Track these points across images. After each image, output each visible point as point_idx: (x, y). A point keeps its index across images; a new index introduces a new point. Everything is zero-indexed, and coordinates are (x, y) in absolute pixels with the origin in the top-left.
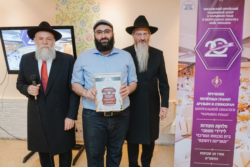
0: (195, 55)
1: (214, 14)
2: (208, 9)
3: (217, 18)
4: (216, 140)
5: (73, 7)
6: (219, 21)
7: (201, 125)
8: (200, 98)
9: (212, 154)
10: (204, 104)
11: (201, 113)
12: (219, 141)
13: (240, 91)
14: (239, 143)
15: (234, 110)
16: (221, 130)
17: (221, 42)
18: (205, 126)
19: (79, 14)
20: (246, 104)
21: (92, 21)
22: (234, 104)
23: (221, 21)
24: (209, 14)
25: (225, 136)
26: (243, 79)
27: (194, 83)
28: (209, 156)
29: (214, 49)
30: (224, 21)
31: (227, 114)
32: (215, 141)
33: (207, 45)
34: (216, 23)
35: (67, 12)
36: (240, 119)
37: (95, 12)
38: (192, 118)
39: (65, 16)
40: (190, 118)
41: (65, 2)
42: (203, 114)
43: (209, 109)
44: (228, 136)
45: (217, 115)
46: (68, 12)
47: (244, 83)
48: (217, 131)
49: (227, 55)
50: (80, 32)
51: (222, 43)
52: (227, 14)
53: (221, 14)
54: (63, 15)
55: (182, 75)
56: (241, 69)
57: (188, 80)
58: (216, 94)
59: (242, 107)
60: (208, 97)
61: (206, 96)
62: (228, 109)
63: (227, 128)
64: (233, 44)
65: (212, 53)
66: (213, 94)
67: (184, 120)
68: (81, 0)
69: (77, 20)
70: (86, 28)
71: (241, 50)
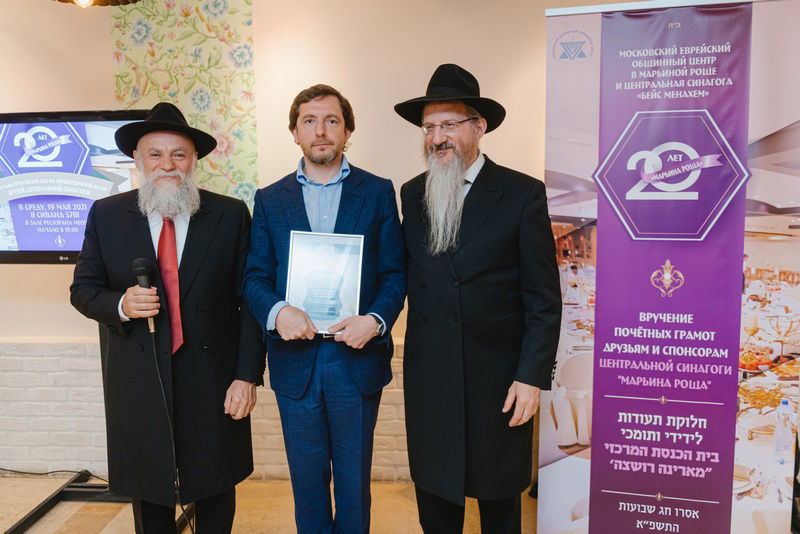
0: (596, 194)
1: (652, 69)
2: (632, 54)
3: (662, 79)
4: (670, 467)
5: (170, 51)
6: (670, 89)
7: (621, 414)
8: (616, 329)
9: (658, 510)
10: (628, 349)
11: (619, 377)
12: (680, 471)
13: (744, 309)
14: (747, 479)
15: (728, 370)
16: (687, 436)
17: (678, 152)
18: (633, 418)
19: (192, 72)
20: (768, 351)
21: (228, 92)
22: (727, 351)
23: (676, 89)
24: (638, 70)
25: (701, 456)
26: (753, 271)
27: (594, 281)
28: (647, 517)
29: (656, 177)
30: (685, 89)
31: (704, 383)
32: (668, 470)
33: (631, 165)
34: (661, 95)
35: (151, 68)
36: (748, 400)
37: (239, 65)
38: (589, 392)
39: (143, 80)
40: (585, 392)
41: (145, 36)
42: (624, 380)
43: (645, 366)
44: (709, 455)
45: (672, 383)
46: (155, 66)
47: (759, 282)
48: (672, 437)
49: (699, 195)
51: (681, 156)
52: (696, 67)
53: (676, 67)
54: (139, 77)
56: (745, 238)
57: (576, 273)
58: (666, 318)
59: (755, 361)
60: (640, 328)
61: (635, 324)
62: (707, 366)
63: (705, 427)
64: (718, 160)
65: (650, 188)
66: (656, 319)
67: (565, 397)
68: (193, 30)
69: (182, 90)
70: (210, 115)
71: (745, 178)
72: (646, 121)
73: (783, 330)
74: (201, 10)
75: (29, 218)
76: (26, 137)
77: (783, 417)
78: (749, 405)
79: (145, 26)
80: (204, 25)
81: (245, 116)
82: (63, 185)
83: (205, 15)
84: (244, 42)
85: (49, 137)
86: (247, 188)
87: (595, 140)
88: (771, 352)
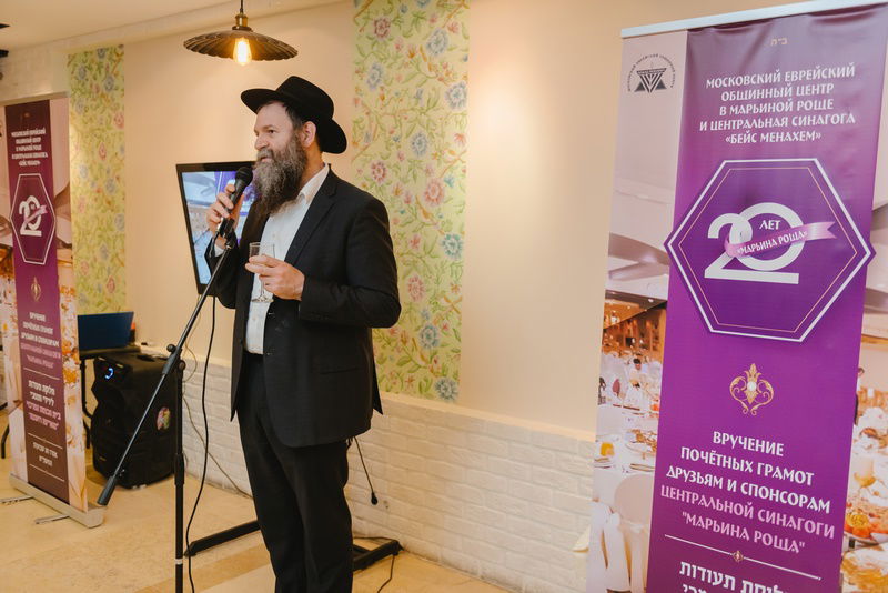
0: (667, 268)
1: (746, 103)
2: (723, 82)
3: (758, 116)
6: (768, 130)
7: (683, 564)
8: (683, 448)
10: (697, 478)
11: (684, 514)
15: (830, 532)
17: (774, 217)
18: (699, 573)
19: (411, 115)
20: (887, 514)
21: (443, 136)
22: (828, 503)
23: (776, 129)
24: (729, 104)
26: (870, 394)
27: (659, 382)
29: (743, 250)
30: (791, 129)
31: (794, 543)
33: (714, 232)
34: (757, 138)
35: (381, 112)
36: (855, 580)
37: (454, 105)
38: (647, 526)
39: (374, 126)
40: (642, 526)
41: (378, 81)
42: (690, 519)
43: (718, 506)
45: (751, 535)
46: (384, 111)
47: (878, 411)
49: (800, 278)
50: (411, 173)
51: (777, 222)
52: (804, 99)
53: (778, 100)
54: (371, 122)
55: (618, 344)
56: (862, 344)
57: (639, 369)
58: (748, 443)
59: (866, 525)
60: (713, 453)
61: (707, 445)
62: (800, 520)
64: (829, 229)
65: (734, 264)
66: (734, 443)
67: (618, 529)
68: (417, 71)
69: (405, 135)
70: (426, 160)
71: (866, 258)
72: (734, 173)
74: (424, 49)
79: (378, 70)
80: (426, 64)
81: (456, 160)
83: (427, 54)
84: (459, 80)
86: (453, 240)
87: (670, 197)
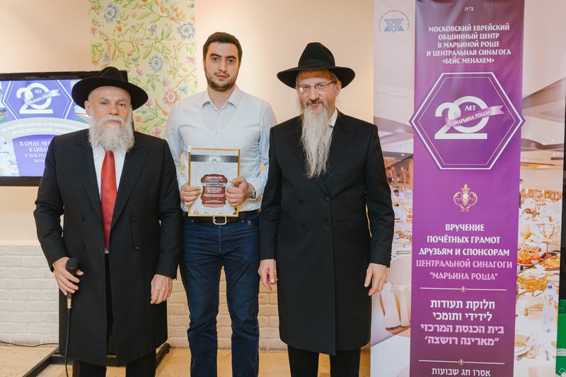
0: (412, 135)
1: (453, 41)
2: (438, 29)
3: (460, 49)
4: (469, 339)
5: (133, 27)
6: (466, 57)
7: (432, 301)
8: (428, 237)
9: (461, 372)
10: (437, 252)
11: (431, 273)
12: (476, 341)
13: (520, 220)
14: (524, 345)
15: (510, 265)
16: (481, 315)
17: (472, 104)
18: (442, 304)
20: (538, 250)
21: (176, 58)
22: (508, 251)
23: (470, 56)
24: (442, 41)
25: (491, 329)
26: (527, 192)
27: (411, 201)
29: (456, 122)
30: (477, 56)
31: (492, 275)
32: (467, 342)
33: (439, 113)
34: (460, 61)
35: (119, 40)
36: (524, 286)
37: (184, 37)
38: (409, 286)
39: (112, 49)
40: (405, 286)
41: (114, 16)
43: (450, 264)
44: (496, 328)
45: (470, 276)
46: (121, 38)
47: (531, 199)
48: (470, 316)
49: (488, 135)
51: (474, 107)
52: (485, 40)
53: (470, 41)
54: (109, 46)
56: (521, 167)
58: (465, 227)
59: (529, 257)
60: (446, 236)
61: (442, 232)
62: (494, 262)
63: (494, 308)
64: (501, 109)
65: (452, 130)
66: (457, 228)
67: (391, 291)
68: (150, 12)
69: (142, 56)
70: (163, 75)
71: (521, 123)
72: (449, 80)
73: (548, 234)
75: (28, 152)
76: (26, 91)
77: (549, 298)
78: (525, 290)
79: (114, 8)
80: (159, 7)
81: (189, 75)
82: (53, 127)
85: (43, 91)
87: (411, 94)
88: (540, 250)
